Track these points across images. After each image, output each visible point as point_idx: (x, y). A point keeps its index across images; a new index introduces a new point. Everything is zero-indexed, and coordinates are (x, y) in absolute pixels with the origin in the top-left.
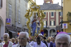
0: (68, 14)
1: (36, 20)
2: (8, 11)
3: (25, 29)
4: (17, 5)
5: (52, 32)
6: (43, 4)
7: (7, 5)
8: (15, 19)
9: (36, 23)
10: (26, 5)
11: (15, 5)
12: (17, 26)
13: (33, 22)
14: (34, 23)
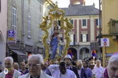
0: (109, 23)
1: (58, 33)
2: (10, 19)
3: (38, 48)
4: (26, 8)
5: (84, 52)
6: (69, 6)
7: (8, 8)
8: (22, 31)
9: (57, 38)
10: (41, 9)
11: (22, 8)
12: (26, 42)
13: (53, 36)
14: (55, 38)
